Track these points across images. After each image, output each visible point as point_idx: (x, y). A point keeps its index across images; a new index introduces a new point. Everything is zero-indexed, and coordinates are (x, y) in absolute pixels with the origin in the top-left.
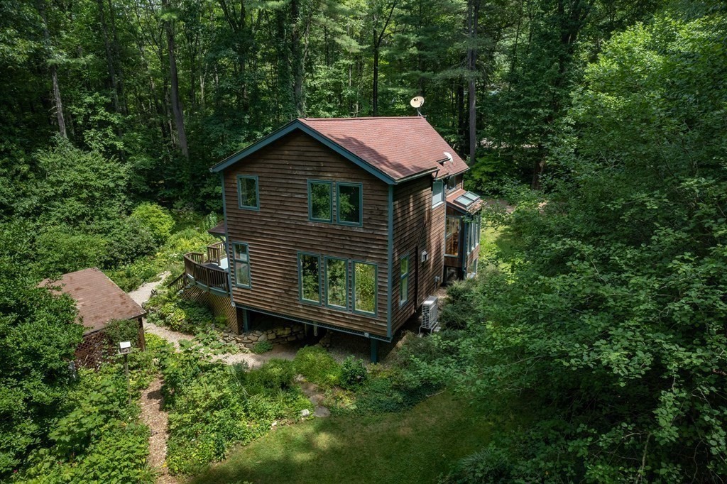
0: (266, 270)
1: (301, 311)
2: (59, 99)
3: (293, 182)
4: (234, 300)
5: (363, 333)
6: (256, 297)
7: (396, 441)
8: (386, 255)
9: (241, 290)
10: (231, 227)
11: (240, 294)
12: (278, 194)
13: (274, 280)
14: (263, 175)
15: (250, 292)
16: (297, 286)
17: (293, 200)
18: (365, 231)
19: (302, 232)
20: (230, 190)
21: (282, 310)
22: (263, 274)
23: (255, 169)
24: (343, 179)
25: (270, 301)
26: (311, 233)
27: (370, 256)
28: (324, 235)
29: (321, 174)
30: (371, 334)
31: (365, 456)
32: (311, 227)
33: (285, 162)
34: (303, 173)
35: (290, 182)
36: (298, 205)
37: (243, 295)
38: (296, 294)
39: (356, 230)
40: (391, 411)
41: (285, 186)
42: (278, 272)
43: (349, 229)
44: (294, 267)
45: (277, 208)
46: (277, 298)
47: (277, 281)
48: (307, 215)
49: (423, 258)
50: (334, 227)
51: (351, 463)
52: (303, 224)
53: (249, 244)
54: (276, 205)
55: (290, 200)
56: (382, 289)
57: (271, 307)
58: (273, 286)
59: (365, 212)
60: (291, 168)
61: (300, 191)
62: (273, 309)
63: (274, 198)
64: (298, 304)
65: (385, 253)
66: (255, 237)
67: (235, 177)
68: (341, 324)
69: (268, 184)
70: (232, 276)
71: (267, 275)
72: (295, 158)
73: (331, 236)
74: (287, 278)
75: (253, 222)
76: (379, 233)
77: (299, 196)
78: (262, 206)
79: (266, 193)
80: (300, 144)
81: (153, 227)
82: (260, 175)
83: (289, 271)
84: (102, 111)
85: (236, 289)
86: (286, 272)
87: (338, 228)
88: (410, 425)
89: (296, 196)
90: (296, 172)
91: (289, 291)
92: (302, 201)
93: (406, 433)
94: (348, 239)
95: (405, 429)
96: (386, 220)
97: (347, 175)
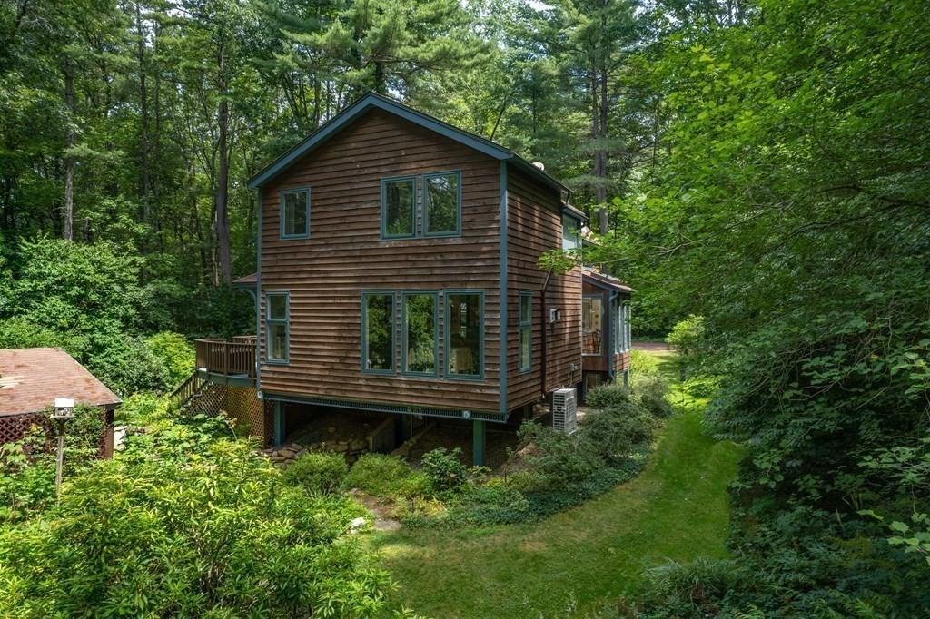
0: (313, 330)
1: (364, 389)
2: (70, 200)
3: (360, 186)
4: (262, 386)
5: (460, 413)
6: (294, 377)
7: (518, 558)
8: (497, 274)
9: (272, 369)
10: (267, 270)
11: (271, 375)
12: (338, 208)
13: (324, 344)
14: (318, 183)
15: (286, 370)
16: (359, 348)
17: (360, 213)
18: (466, 242)
19: (370, 260)
20: (269, 214)
21: (334, 393)
22: (309, 336)
23: (307, 178)
24: (433, 169)
25: (316, 379)
26: (384, 259)
27: (472, 279)
28: (403, 258)
29: (401, 167)
30: (473, 413)
31: (463, 577)
32: (384, 249)
33: (350, 159)
34: (376, 170)
35: (356, 186)
36: (366, 219)
37: (276, 376)
38: (356, 362)
39: (451, 241)
40: (508, 523)
41: (348, 194)
42: (331, 330)
43: (440, 242)
44: (355, 317)
45: (335, 229)
46: (327, 373)
47: (329, 344)
48: (377, 232)
49: (552, 316)
50: (418, 243)
51: (435, 586)
52: (372, 246)
53: (291, 291)
54: (334, 225)
55: (355, 213)
56: (491, 332)
57: (317, 389)
58: (323, 354)
59: (466, 212)
60: (358, 166)
61: (371, 198)
62: (320, 392)
63: (331, 215)
64: (358, 379)
65: (495, 271)
66: (300, 279)
67: (279, 195)
68: (424, 401)
69: (323, 196)
70: (263, 347)
71: (313, 336)
72: (364, 151)
73: (414, 259)
74: (344, 338)
75: (299, 256)
76: (487, 241)
77: (369, 206)
78: (313, 230)
79: (321, 209)
80: (372, 130)
81: (169, 361)
82: (314, 184)
83: (348, 324)
84: (125, 218)
85: (266, 368)
86: (343, 328)
87: (424, 243)
88: (542, 539)
89: (364, 206)
90: (366, 171)
91: (347, 357)
92: (372, 212)
93: (536, 549)
94: (439, 258)
95: (536, 544)
96: (497, 218)
97: (438, 162)
